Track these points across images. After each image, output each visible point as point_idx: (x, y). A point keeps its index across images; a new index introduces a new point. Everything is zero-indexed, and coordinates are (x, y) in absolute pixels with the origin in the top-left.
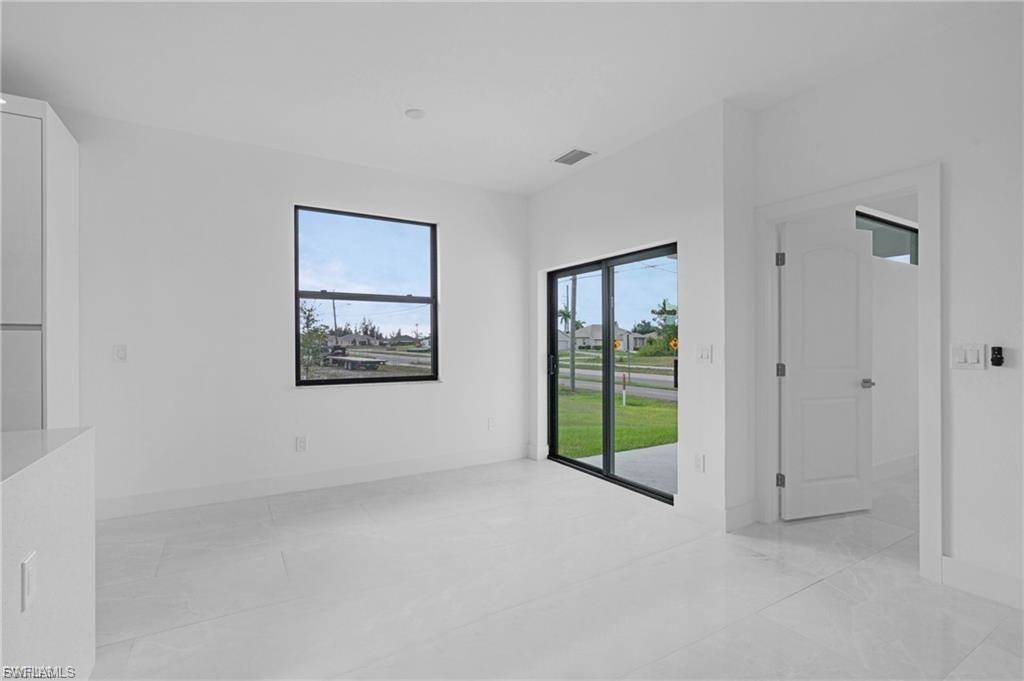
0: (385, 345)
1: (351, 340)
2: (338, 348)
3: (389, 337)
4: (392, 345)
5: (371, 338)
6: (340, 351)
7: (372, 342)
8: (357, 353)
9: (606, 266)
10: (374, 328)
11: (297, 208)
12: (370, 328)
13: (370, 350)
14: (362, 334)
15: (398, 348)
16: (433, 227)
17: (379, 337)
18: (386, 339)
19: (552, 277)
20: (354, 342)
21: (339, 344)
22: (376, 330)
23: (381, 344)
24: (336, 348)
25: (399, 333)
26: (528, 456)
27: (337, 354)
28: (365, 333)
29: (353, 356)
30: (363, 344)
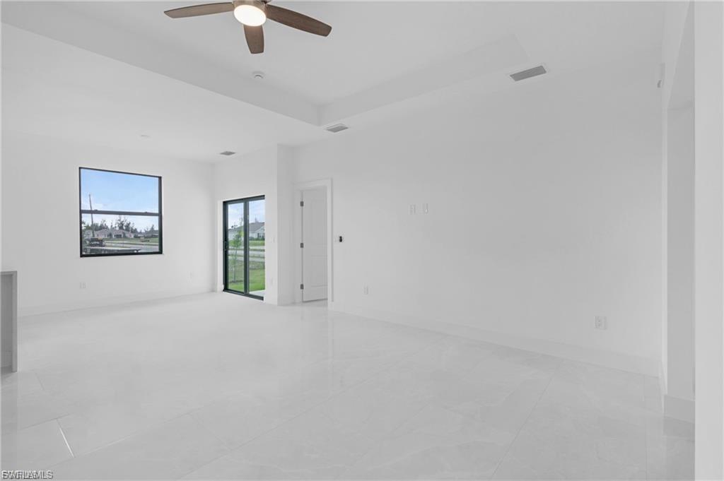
0: (139, 237)
1: (107, 233)
2: (97, 240)
3: (143, 231)
4: (145, 238)
5: (126, 232)
6: (98, 243)
7: (127, 235)
8: (113, 245)
9: (246, 201)
10: (129, 224)
11: (80, 168)
12: (125, 224)
13: (125, 242)
14: (117, 229)
15: (151, 240)
16: (160, 178)
17: (134, 231)
18: (141, 233)
19: (225, 204)
20: (110, 235)
21: (96, 237)
22: (131, 226)
23: (136, 237)
24: (93, 240)
25: (152, 228)
26: (213, 290)
27: (96, 245)
28: (121, 228)
29: (109, 246)
30: (118, 236)
